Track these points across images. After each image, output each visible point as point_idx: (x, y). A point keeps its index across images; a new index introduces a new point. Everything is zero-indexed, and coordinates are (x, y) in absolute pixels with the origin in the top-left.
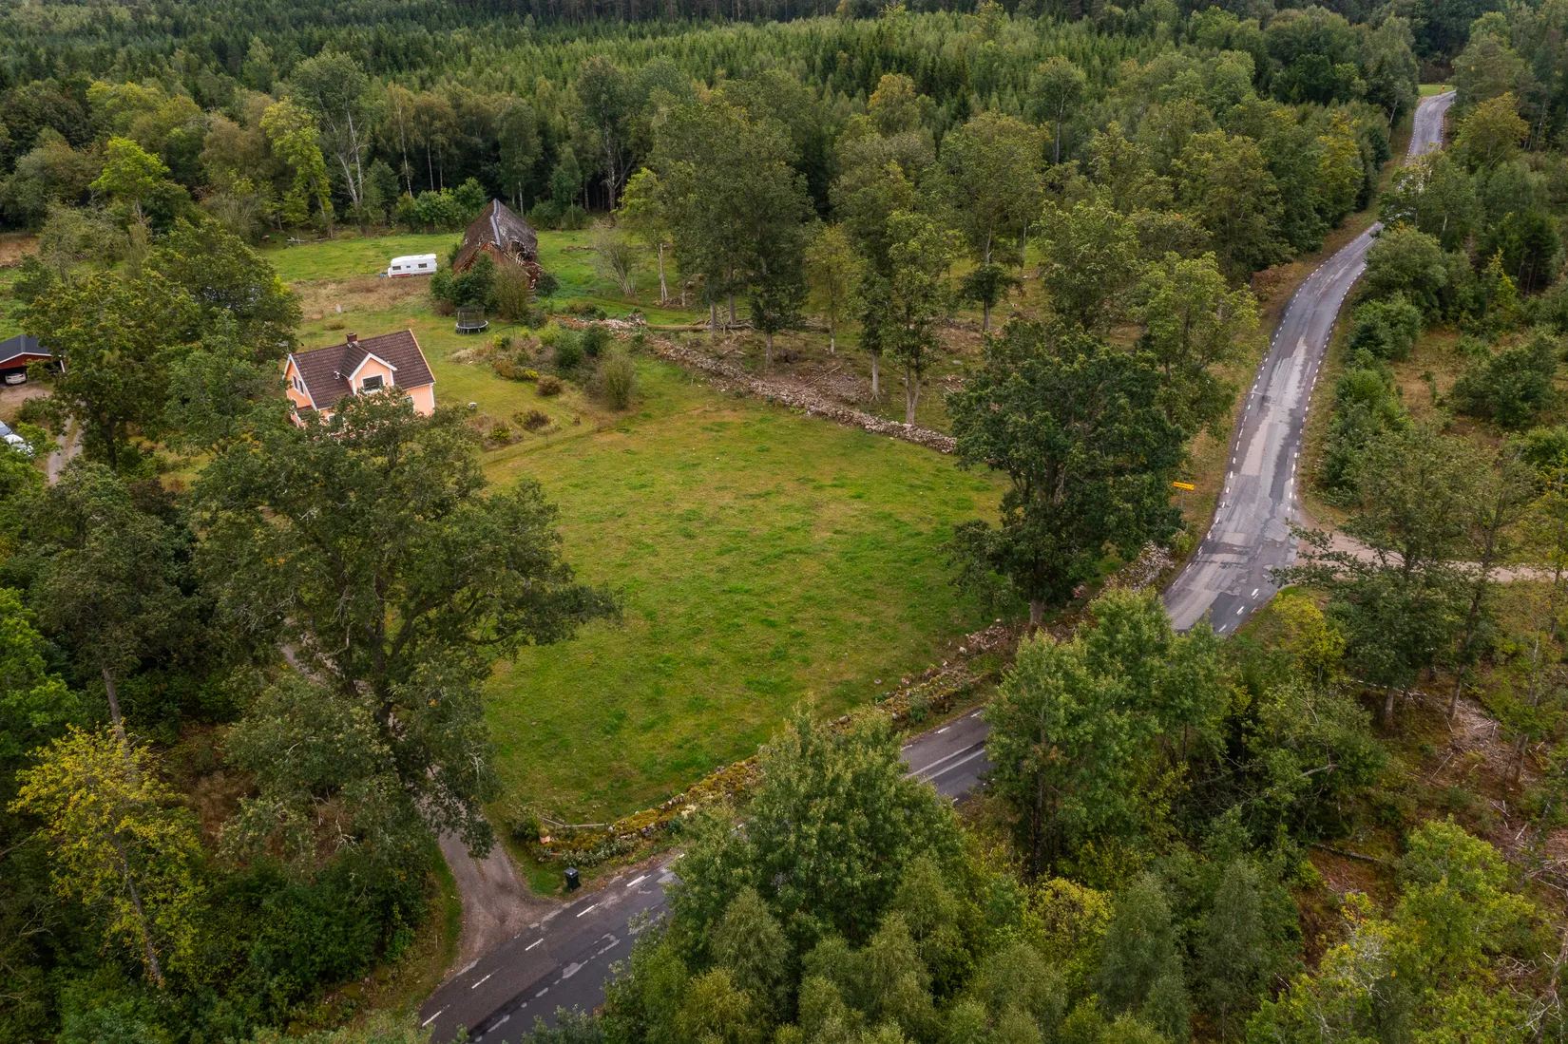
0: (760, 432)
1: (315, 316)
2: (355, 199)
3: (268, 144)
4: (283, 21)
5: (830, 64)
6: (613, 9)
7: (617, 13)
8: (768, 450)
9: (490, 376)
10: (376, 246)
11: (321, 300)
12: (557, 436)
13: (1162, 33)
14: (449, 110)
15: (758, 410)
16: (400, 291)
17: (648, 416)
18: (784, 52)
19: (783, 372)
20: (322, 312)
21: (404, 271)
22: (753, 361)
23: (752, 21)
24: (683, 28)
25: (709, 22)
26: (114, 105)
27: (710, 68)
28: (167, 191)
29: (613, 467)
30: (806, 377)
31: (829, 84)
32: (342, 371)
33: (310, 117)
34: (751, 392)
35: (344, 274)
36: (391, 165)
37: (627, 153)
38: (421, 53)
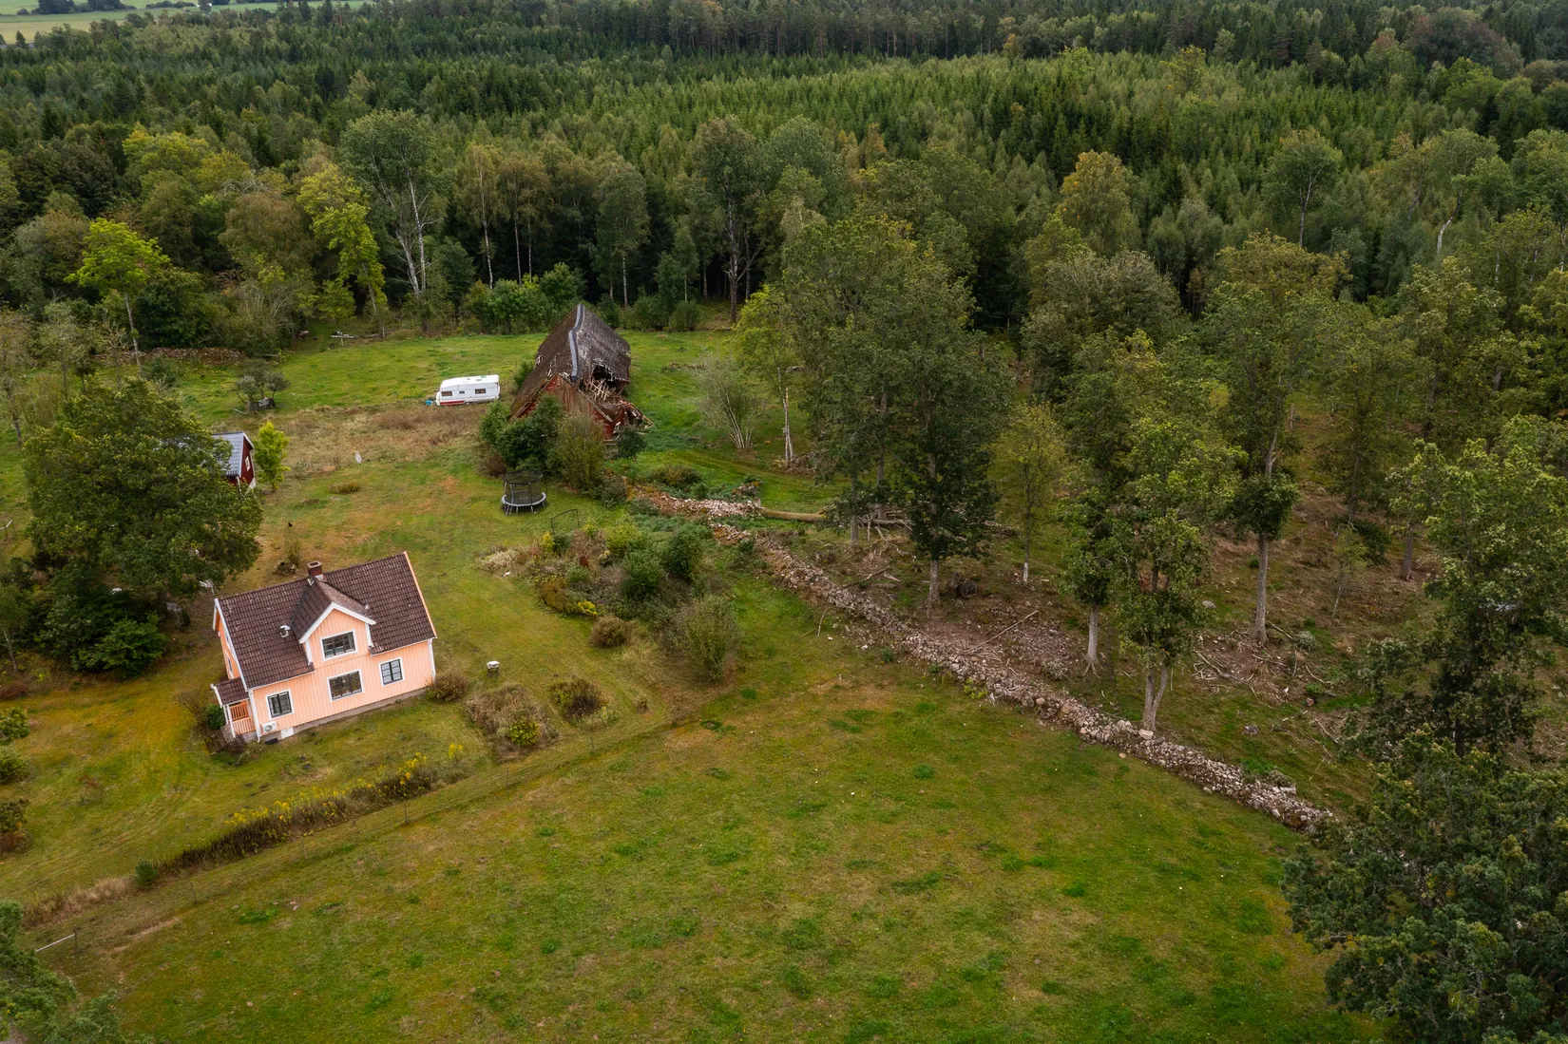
0: (919, 734)
1: (328, 468)
2: (416, 288)
3: (308, 219)
4: (405, 47)
5: (1002, 118)
6: (758, 40)
7: (762, 45)
8: (929, 776)
9: (530, 602)
10: (433, 353)
11: (343, 439)
12: (611, 735)
13: (1396, 87)
14: (543, 175)
15: (916, 688)
16: (446, 429)
17: (750, 695)
18: (947, 99)
19: (952, 615)
20: (336, 461)
21: (456, 397)
22: (907, 597)
23: (909, 56)
24: (833, 66)
25: (861, 58)
26: (151, 160)
27: (861, 119)
28: (172, 282)
29: (688, 809)
30: (986, 626)
31: (1001, 143)
32: (293, 625)
33: (358, 190)
34: (907, 653)
35: (384, 399)
36: (464, 245)
37: (754, 239)
38: (536, 91)
